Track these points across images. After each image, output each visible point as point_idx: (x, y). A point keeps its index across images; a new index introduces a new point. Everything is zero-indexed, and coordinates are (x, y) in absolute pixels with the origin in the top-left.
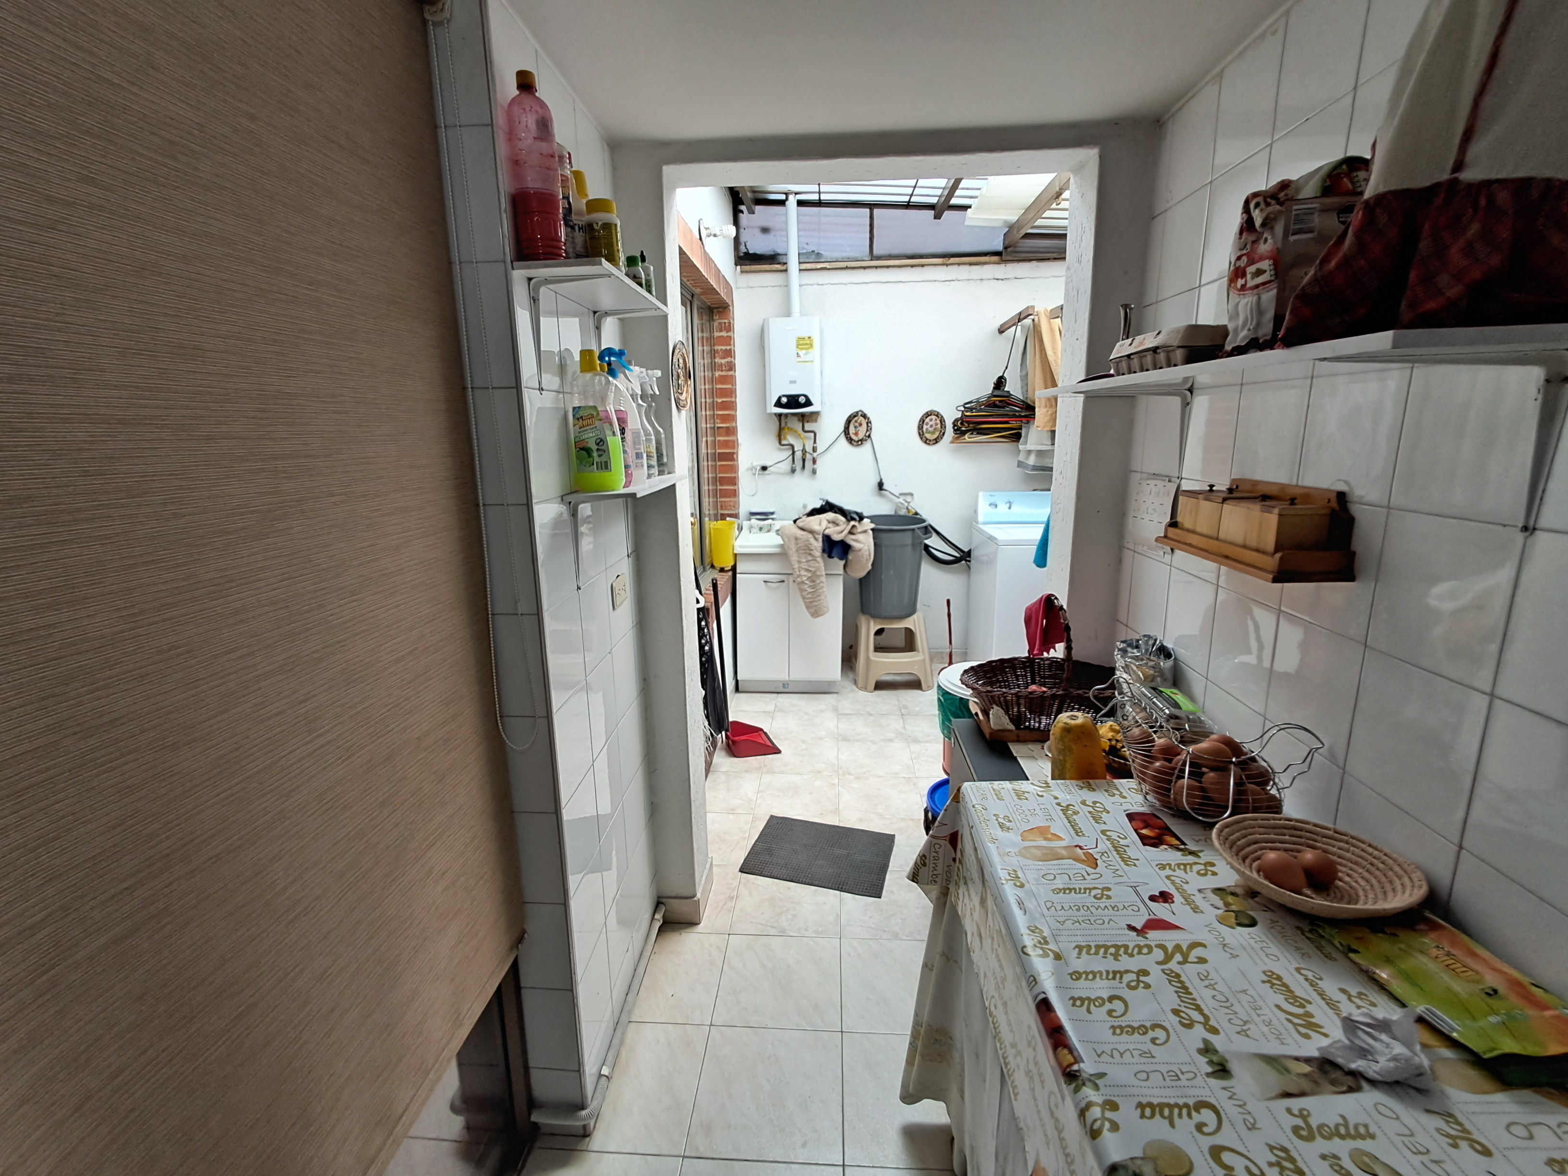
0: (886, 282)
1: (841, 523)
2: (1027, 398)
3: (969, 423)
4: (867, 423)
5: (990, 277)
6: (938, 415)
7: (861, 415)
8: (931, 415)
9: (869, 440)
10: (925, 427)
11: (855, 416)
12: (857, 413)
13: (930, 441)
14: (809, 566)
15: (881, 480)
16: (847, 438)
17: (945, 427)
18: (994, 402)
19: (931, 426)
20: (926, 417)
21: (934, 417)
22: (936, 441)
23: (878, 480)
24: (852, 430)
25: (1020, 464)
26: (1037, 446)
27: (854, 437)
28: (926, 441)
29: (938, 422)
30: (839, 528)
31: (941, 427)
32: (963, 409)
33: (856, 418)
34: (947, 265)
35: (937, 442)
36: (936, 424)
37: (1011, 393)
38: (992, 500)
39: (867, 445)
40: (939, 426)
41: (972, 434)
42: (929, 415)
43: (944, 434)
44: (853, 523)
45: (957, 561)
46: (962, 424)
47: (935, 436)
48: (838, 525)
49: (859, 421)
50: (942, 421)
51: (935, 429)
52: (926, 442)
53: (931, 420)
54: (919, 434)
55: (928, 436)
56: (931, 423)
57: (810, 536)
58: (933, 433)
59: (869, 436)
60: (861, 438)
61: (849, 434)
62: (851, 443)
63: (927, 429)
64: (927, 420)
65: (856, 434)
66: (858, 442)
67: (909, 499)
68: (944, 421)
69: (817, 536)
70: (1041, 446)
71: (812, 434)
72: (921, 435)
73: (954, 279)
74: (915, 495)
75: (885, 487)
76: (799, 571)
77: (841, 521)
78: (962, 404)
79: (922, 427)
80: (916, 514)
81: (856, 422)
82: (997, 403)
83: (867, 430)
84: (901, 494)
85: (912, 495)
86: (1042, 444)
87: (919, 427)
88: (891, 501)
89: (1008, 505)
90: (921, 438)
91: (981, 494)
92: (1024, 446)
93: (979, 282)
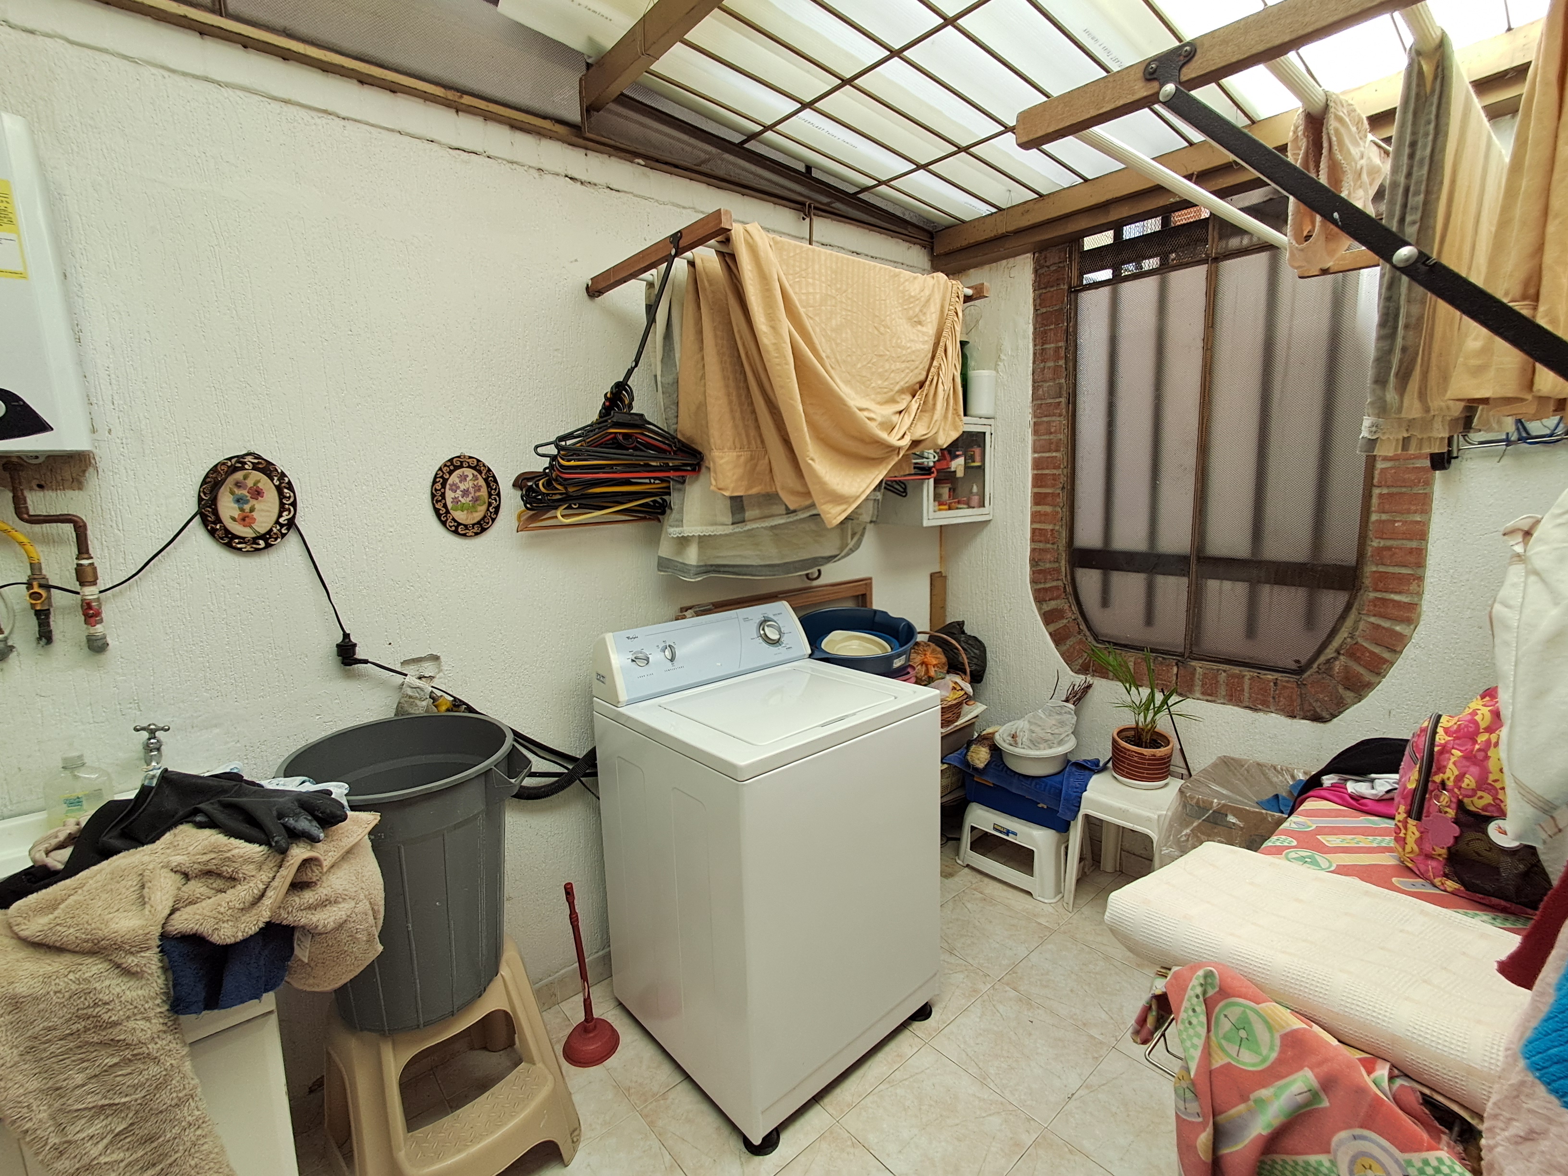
0: (286, 102)
1: (249, 869)
2: (676, 430)
3: (565, 483)
4: (279, 489)
5: (558, 170)
6: (478, 466)
7: (255, 467)
8: (461, 467)
9: (292, 537)
10: (449, 495)
11: (234, 470)
12: (240, 459)
13: (466, 526)
14: (112, 1089)
15: (346, 636)
16: (212, 533)
17: (499, 495)
18: (615, 438)
19: (465, 493)
20: (451, 473)
21: (469, 472)
22: (481, 527)
23: (339, 639)
24: (227, 508)
25: (663, 564)
26: (704, 528)
27: (238, 529)
28: (458, 530)
29: (481, 482)
30: (241, 893)
31: (490, 495)
32: (555, 452)
33: (239, 475)
34: (458, 109)
35: (483, 530)
36: (478, 488)
37: (648, 418)
38: (636, 646)
39: (290, 546)
40: (484, 492)
41: (569, 507)
42: (457, 468)
43: (497, 509)
44: (299, 853)
45: (561, 783)
46: (548, 485)
47: (477, 516)
48: (233, 880)
49: (250, 483)
50: (491, 480)
51: (476, 500)
52: (456, 532)
53: (463, 478)
54: (437, 511)
55: (460, 516)
56: (463, 486)
57: (93, 968)
58: (472, 509)
59: (291, 524)
60: (262, 531)
61: (218, 520)
62: (229, 546)
63: (456, 500)
64: (454, 478)
65: (246, 519)
66: (255, 540)
67: (428, 669)
68: (496, 481)
69: (130, 961)
70: (711, 528)
71: (69, 528)
72: (442, 515)
73: (479, 149)
74: (442, 659)
75: (360, 653)
76: (61, 1129)
77: (248, 861)
78: (553, 439)
79: (443, 496)
80: (457, 703)
81: (238, 485)
82: (620, 437)
83: (282, 508)
84: (405, 663)
85: (436, 658)
86: (715, 524)
87: (433, 496)
88: (383, 683)
89: (668, 653)
90: (444, 523)
91: (609, 637)
92: (678, 529)
93: (536, 174)
